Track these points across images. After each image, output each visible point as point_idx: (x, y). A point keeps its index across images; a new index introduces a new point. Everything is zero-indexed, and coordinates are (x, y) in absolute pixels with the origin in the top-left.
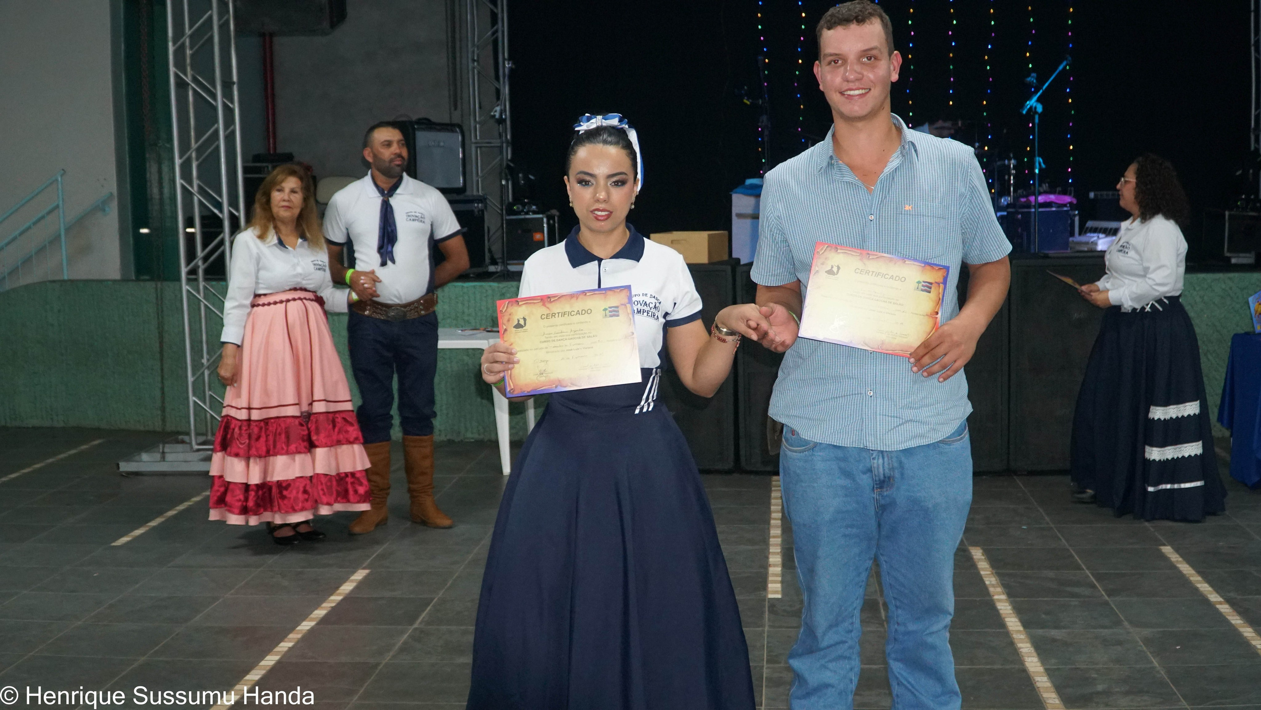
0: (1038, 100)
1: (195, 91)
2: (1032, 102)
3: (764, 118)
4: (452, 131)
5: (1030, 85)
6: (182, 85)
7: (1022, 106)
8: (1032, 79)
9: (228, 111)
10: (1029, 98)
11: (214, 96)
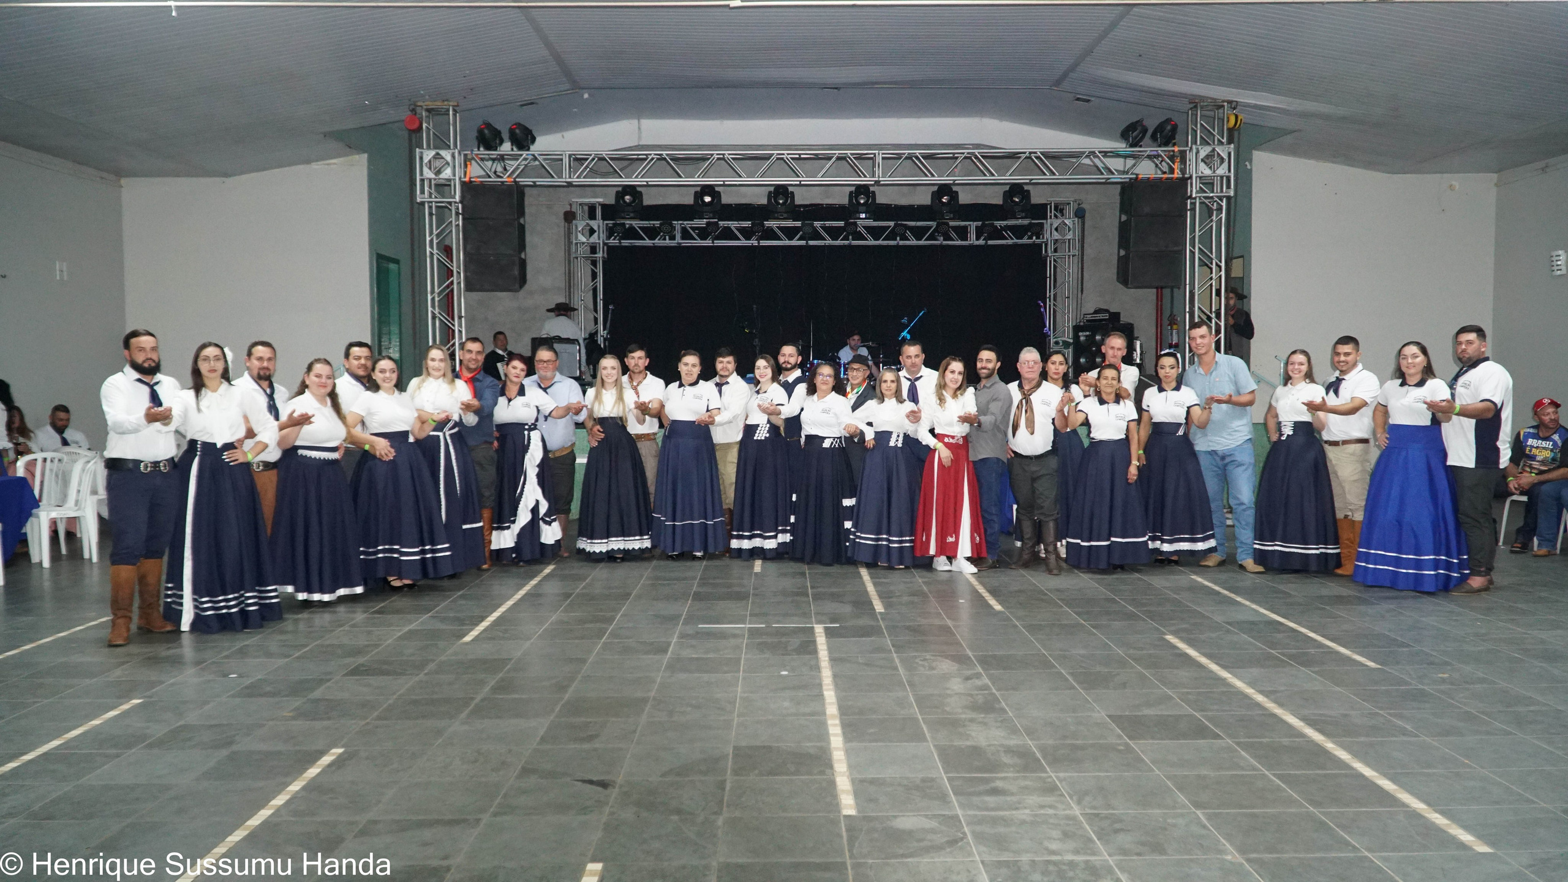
0: (908, 332)
1: (440, 319)
2: (905, 334)
3: (757, 340)
4: (574, 343)
5: (903, 324)
6: (434, 317)
7: (899, 336)
8: (905, 320)
9: (460, 332)
10: (903, 331)
11: (454, 325)
